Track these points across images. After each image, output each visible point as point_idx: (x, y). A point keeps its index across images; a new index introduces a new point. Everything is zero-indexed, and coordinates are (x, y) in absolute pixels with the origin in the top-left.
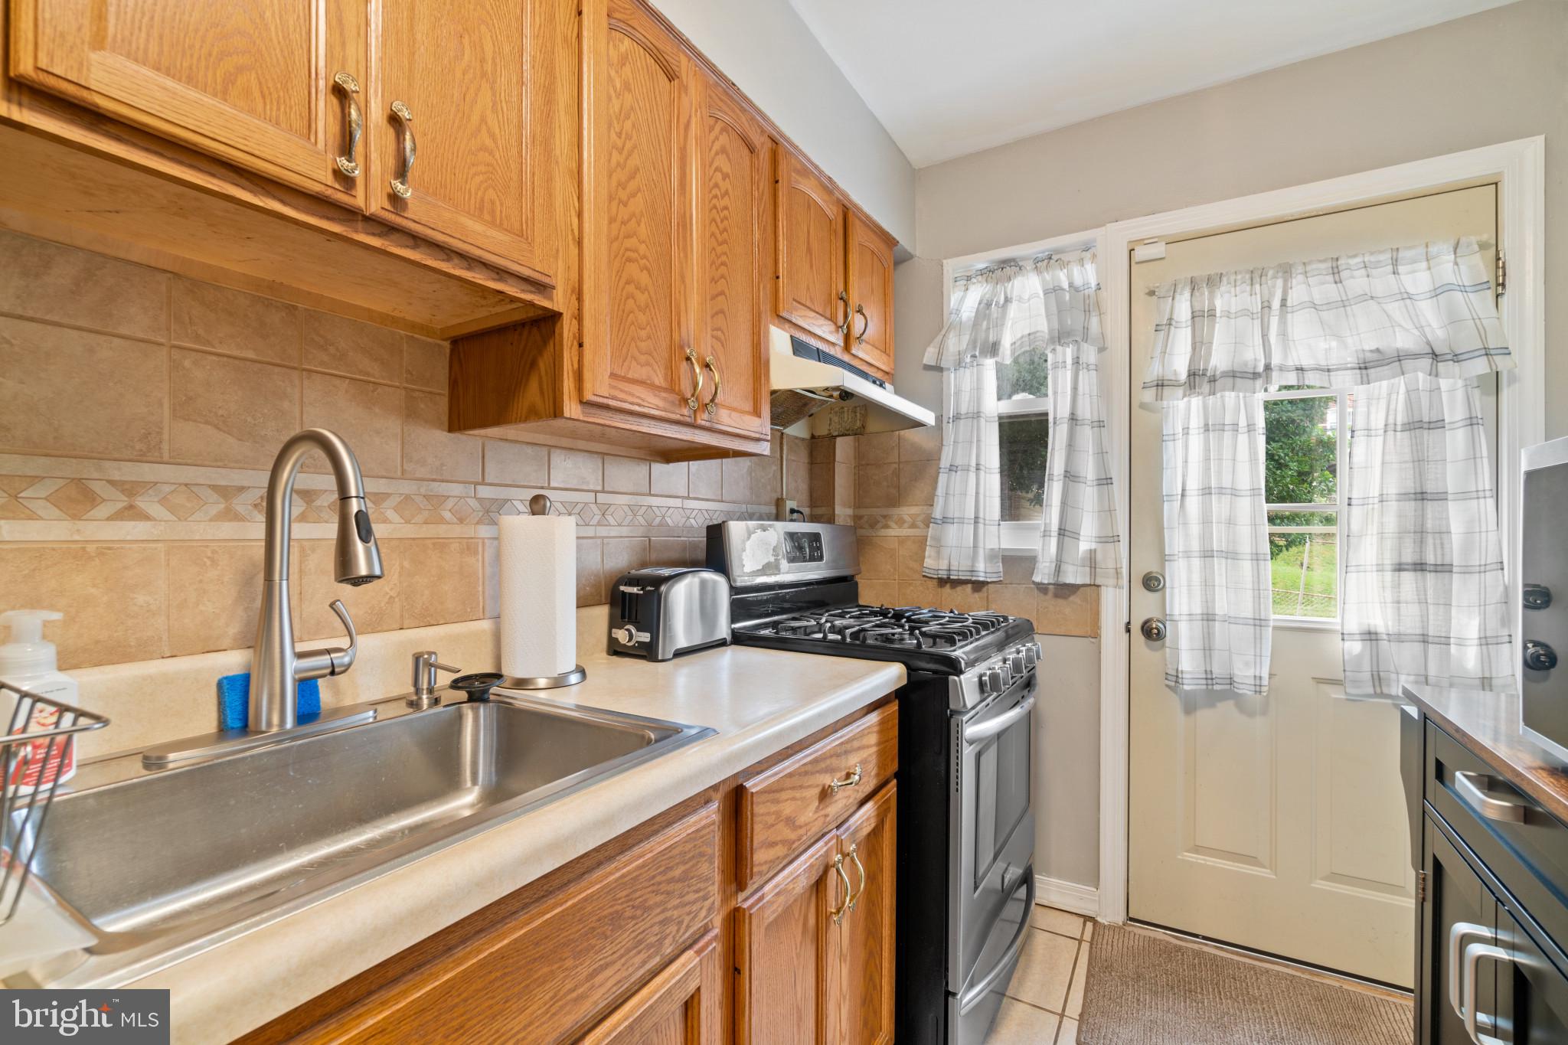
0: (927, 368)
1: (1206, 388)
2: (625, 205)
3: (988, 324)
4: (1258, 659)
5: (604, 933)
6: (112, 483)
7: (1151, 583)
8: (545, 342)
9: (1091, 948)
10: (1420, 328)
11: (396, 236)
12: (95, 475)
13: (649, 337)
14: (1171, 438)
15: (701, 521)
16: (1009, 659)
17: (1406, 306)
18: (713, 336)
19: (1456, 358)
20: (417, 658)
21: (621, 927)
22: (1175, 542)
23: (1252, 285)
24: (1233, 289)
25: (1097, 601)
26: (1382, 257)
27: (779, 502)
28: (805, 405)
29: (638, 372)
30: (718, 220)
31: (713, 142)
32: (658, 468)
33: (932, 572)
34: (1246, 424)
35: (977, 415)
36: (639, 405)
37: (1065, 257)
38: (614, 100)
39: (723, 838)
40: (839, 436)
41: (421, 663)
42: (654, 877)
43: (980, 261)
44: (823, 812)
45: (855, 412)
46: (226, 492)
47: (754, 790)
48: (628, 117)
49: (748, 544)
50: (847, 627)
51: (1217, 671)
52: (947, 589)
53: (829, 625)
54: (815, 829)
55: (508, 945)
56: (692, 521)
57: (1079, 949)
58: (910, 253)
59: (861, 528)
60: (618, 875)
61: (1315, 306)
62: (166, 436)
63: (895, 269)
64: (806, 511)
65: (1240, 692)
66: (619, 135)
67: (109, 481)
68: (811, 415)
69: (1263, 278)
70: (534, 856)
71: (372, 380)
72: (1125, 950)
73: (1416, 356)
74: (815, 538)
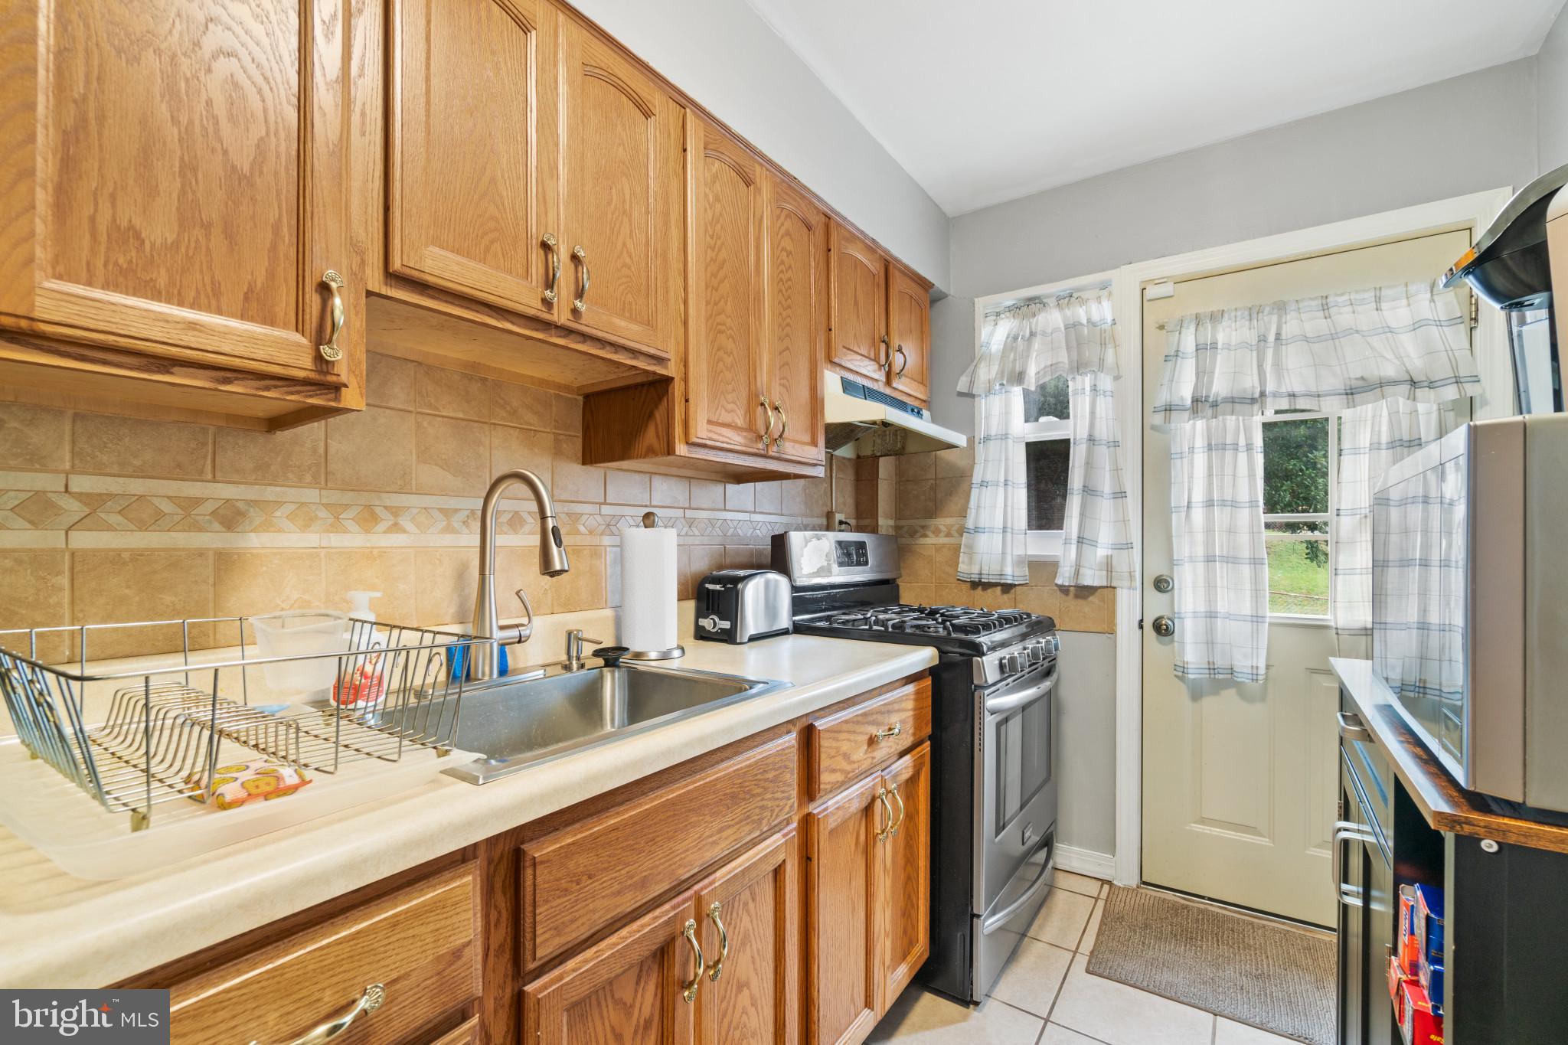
0: (961, 394)
1: (1209, 412)
2: (717, 290)
3: (1015, 356)
4: (1255, 651)
5: (727, 805)
6: (386, 507)
7: (1161, 584)
8: (660, 399)
9: (1106, 903)
10: (1399, 358)
11: (572, 336)
12: (377, 503)
13: (734, 390)
14: (1179, 456)
15: (764, 531)
16: (1028, 648)
17: (1387, 339)
18: (780, 384)
19: (1431, 385)
20: (569, 634)
21: (736, 804)
22: (1183, 548)
23: (1250, 320)
24: (1233, 324)
25: (1113, 601)
26: (1366, 295)
27: (829, 515)
28: (852, 431)
29: (725, 418)
30: (784, 291)
31: (780, 228)
32: (732, 488)
33: (965, 576)
34: (1244, 444)
35: (1005, 437)
36: (727, 443)
37: (1085, 295)
38: (709, 211)
39: (799, 760)
40: (882, 456)
41: (572, 638)
42: (756, 775)
43: (1009, 299)
44: (871, 755)
45: (896, 435)
46: (447, 513)
47: (820, 728)
48: (718, 222)
49: (806, 550)
50: (888, 620)
51: (1220, 663)
52: (979, 590)
53: (874, 618)
54: (865, 765)
55: (677, 796)
56: (758, 531)
57: (1095, 905)
58: (944, 293)
59: (902, 537)
60: (735, 768)
61: (1306, 339)
62: (414, 476)
63: (931, 307)
64: (853, 522)
65: (1239, 680)
66: (712, 237)
67: (384, 507)
68: (858, 439)
69: (1260, 314)
70: (688, 745)
71: (533, 428)
72: (1136, 906)
73: (1395, 383)
74: (861, 545)
